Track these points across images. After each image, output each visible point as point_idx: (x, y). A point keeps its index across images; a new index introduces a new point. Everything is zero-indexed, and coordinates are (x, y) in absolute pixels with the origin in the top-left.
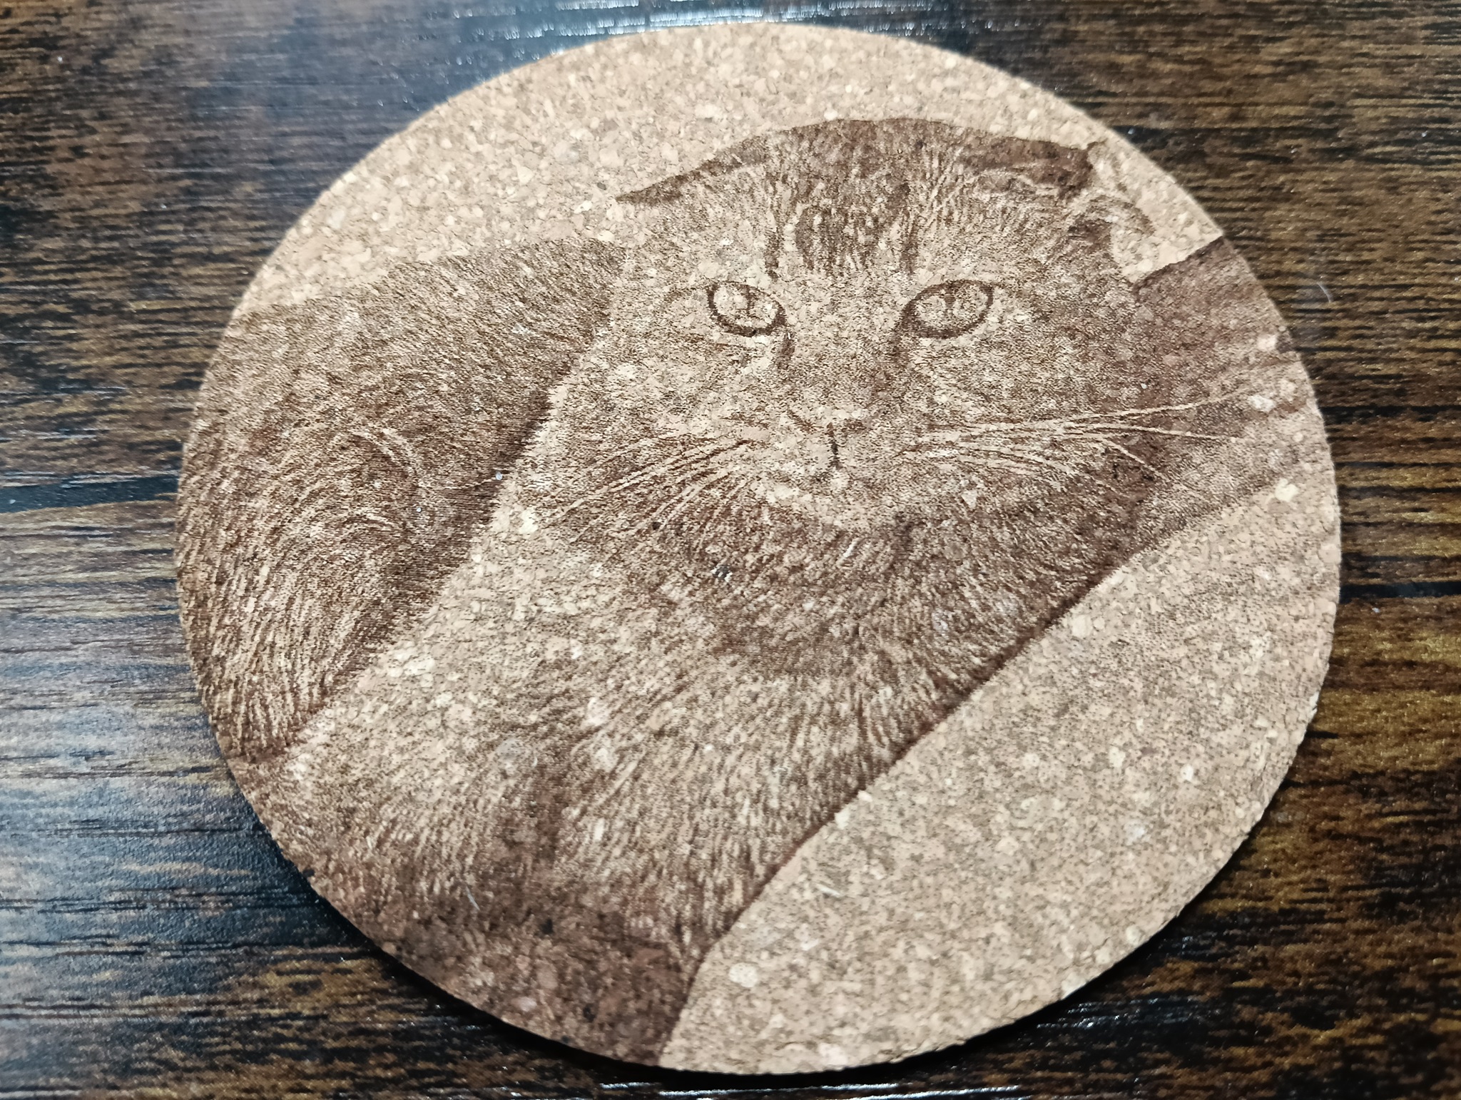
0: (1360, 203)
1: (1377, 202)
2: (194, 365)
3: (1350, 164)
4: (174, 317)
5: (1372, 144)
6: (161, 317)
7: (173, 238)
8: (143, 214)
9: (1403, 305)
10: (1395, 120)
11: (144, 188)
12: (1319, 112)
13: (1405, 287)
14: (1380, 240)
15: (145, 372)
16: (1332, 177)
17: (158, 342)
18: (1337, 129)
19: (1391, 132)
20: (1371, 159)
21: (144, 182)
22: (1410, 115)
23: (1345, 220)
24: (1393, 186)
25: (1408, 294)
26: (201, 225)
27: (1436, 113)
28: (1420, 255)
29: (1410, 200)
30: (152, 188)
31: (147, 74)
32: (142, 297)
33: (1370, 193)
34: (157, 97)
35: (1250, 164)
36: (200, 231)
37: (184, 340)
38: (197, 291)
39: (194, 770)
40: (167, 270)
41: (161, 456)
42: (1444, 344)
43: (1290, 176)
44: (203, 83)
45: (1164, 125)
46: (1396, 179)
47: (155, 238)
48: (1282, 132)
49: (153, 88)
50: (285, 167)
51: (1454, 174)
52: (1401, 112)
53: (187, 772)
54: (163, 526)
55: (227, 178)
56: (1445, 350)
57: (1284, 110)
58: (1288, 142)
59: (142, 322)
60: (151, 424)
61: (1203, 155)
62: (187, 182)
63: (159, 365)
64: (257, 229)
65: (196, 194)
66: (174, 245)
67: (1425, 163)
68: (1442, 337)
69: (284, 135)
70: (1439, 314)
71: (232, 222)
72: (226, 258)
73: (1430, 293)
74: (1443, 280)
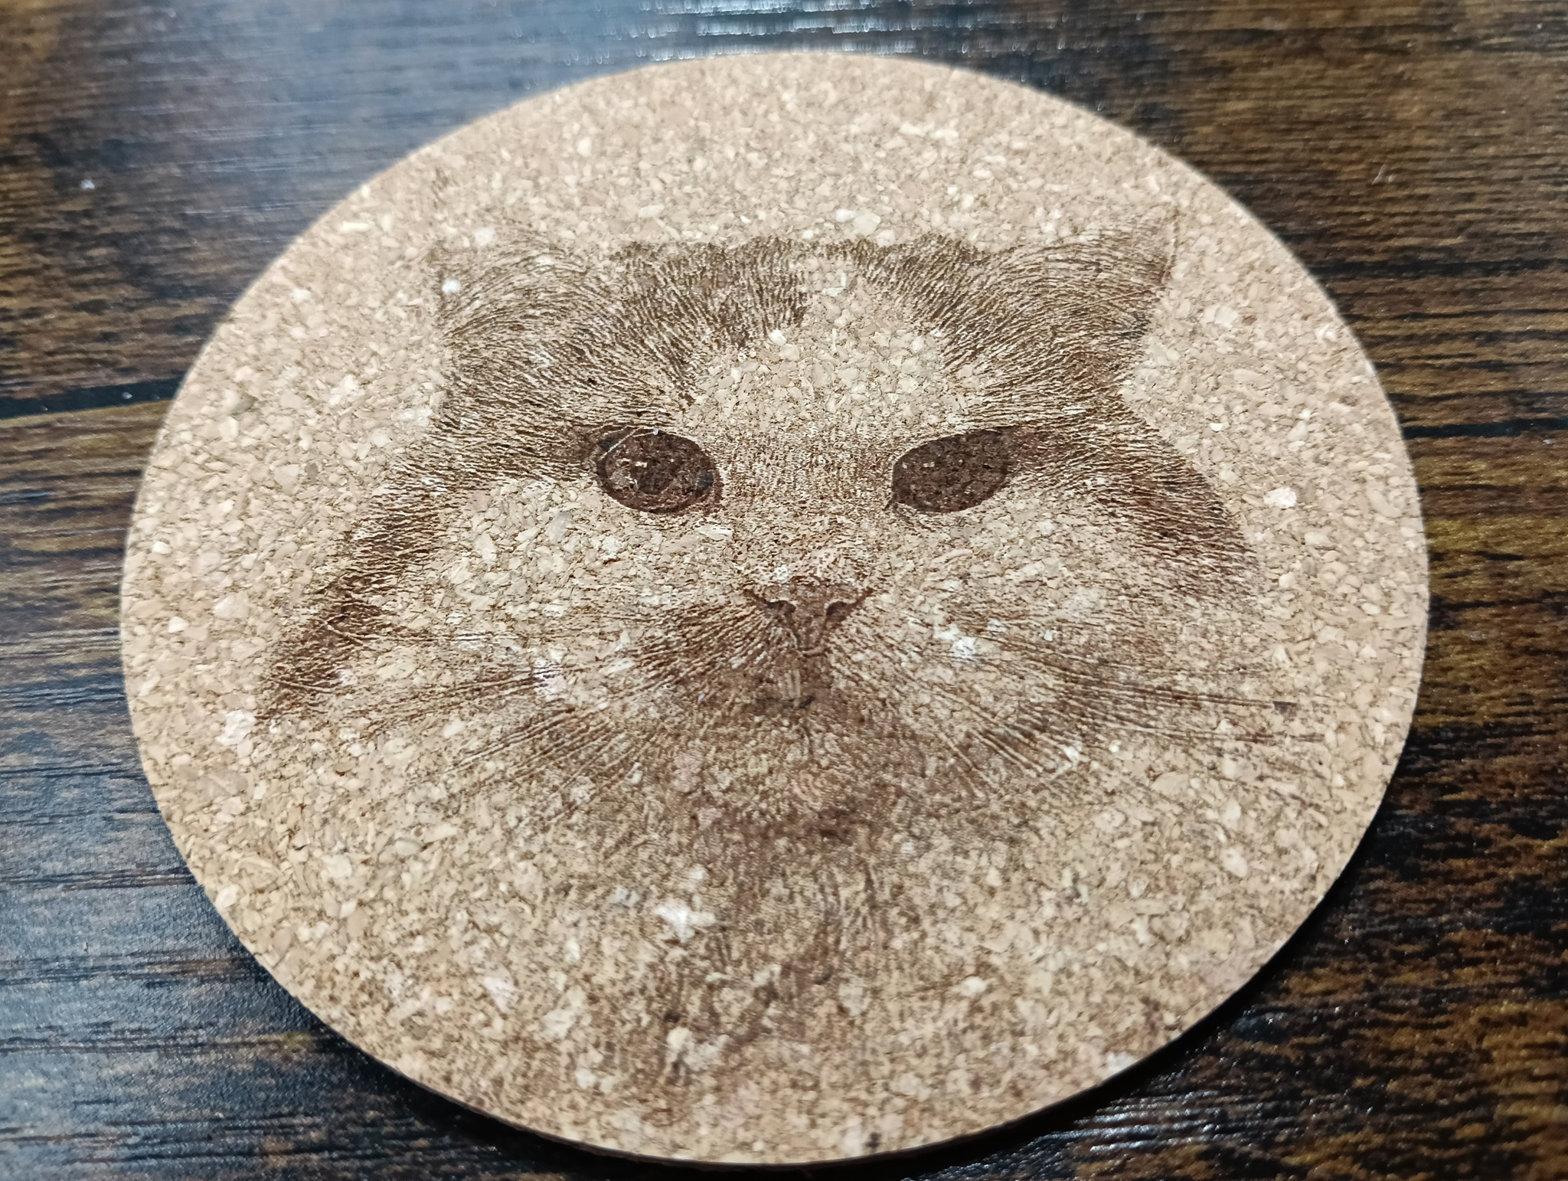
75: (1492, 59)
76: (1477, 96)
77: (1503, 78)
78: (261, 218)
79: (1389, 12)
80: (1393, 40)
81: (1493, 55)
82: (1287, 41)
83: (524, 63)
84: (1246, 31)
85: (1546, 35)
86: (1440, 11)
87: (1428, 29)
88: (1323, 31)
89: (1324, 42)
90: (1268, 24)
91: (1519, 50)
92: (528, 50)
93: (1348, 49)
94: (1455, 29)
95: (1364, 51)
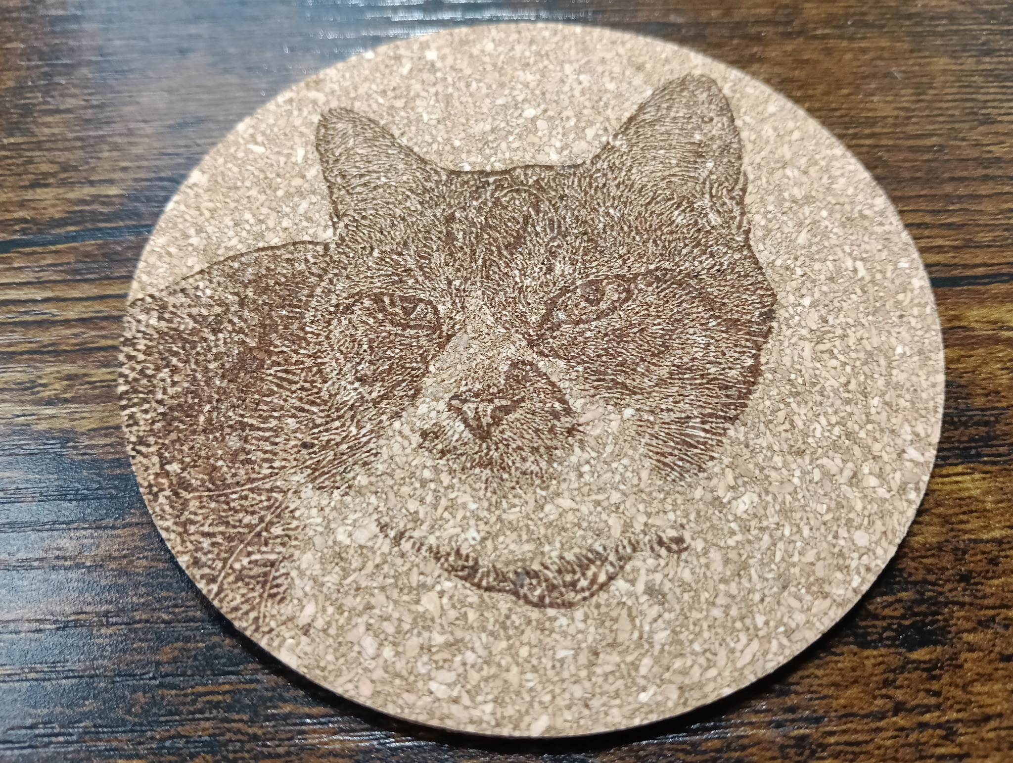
0: (807, 62)
1: (817, 62)
2: (42, 174)
3: (801, 40)
4: (31, 146)
5: (815, 29)
6: (23, 147)
7: (34, 101)
8: (15, 88)
9: (835, 119)
10: (830, 14)
11: (18, 73)
12: (780, 12)
13: (835, 110)
14: (820, 83)
15: (9, 179)
16: (789, 48)
17: (20, 161)
18: (792, 21)
19: (828, 21)
20: (815, 37)
21: (18, 69)
22: (841, 12)
23: (797, 73)
24: (828, 51)
25: (838, 114)
26: (54, 93)
27: (858, 10)
28: (845, 91)
29: (840, 61)
30: (23, 73)
31: (25, 8)
32: (12, 135)
33: (814, 56)
34: (30, 21)
35: (735, 42)
36: (52, 97)
37: (36, 160)
38: (47, 131)
39: (24, 415)
40: (29, 120)
41: (17, 228)
42: (862, 142)
43: (761, 48)
44: (61, 12)
45: (680, 20)
46: (831, 48)
47: (23, 102)
48: (757, 23)
49: (28, 16)
50: (110, 58)
51: (868, 45)
52: (834, 10)
53: (19, 416)
54: (15, 269)
55: (72, 66)
56: (862, 146)
57: (758, 11)
58: (759, 29)
59: (10, 150)
60: (12, 209)
61: (704, 37)
62: (46, 69)
63: (19, 175)
64: (89, 94)
65: (51, 76)
66: (34, 105)
67: (851, 39)
68: (860, 138)
69: (110, 40)
70: (859, 125)
71: (73, 91)
72: (68, 111)
73: (853, 113)
74: (862, 106)
75: (816, 44)
76: (802, 69)
77: (821, 57)
78: (12, 140)
79: (753, 11)
80: (753, 30)
81: (816, 42)
82: (684, 31)
83: (191, 37)
84: (658, 23)
85: (852, 29)
86: (786, 12)
87: (778, 23)
88: (708, 24)
89: (707, 31)
90: (673, 18)
91: (834, 38)
92: (193, 30)
93: (722, 37)
94: (794, 24)
95: (732, 38)
